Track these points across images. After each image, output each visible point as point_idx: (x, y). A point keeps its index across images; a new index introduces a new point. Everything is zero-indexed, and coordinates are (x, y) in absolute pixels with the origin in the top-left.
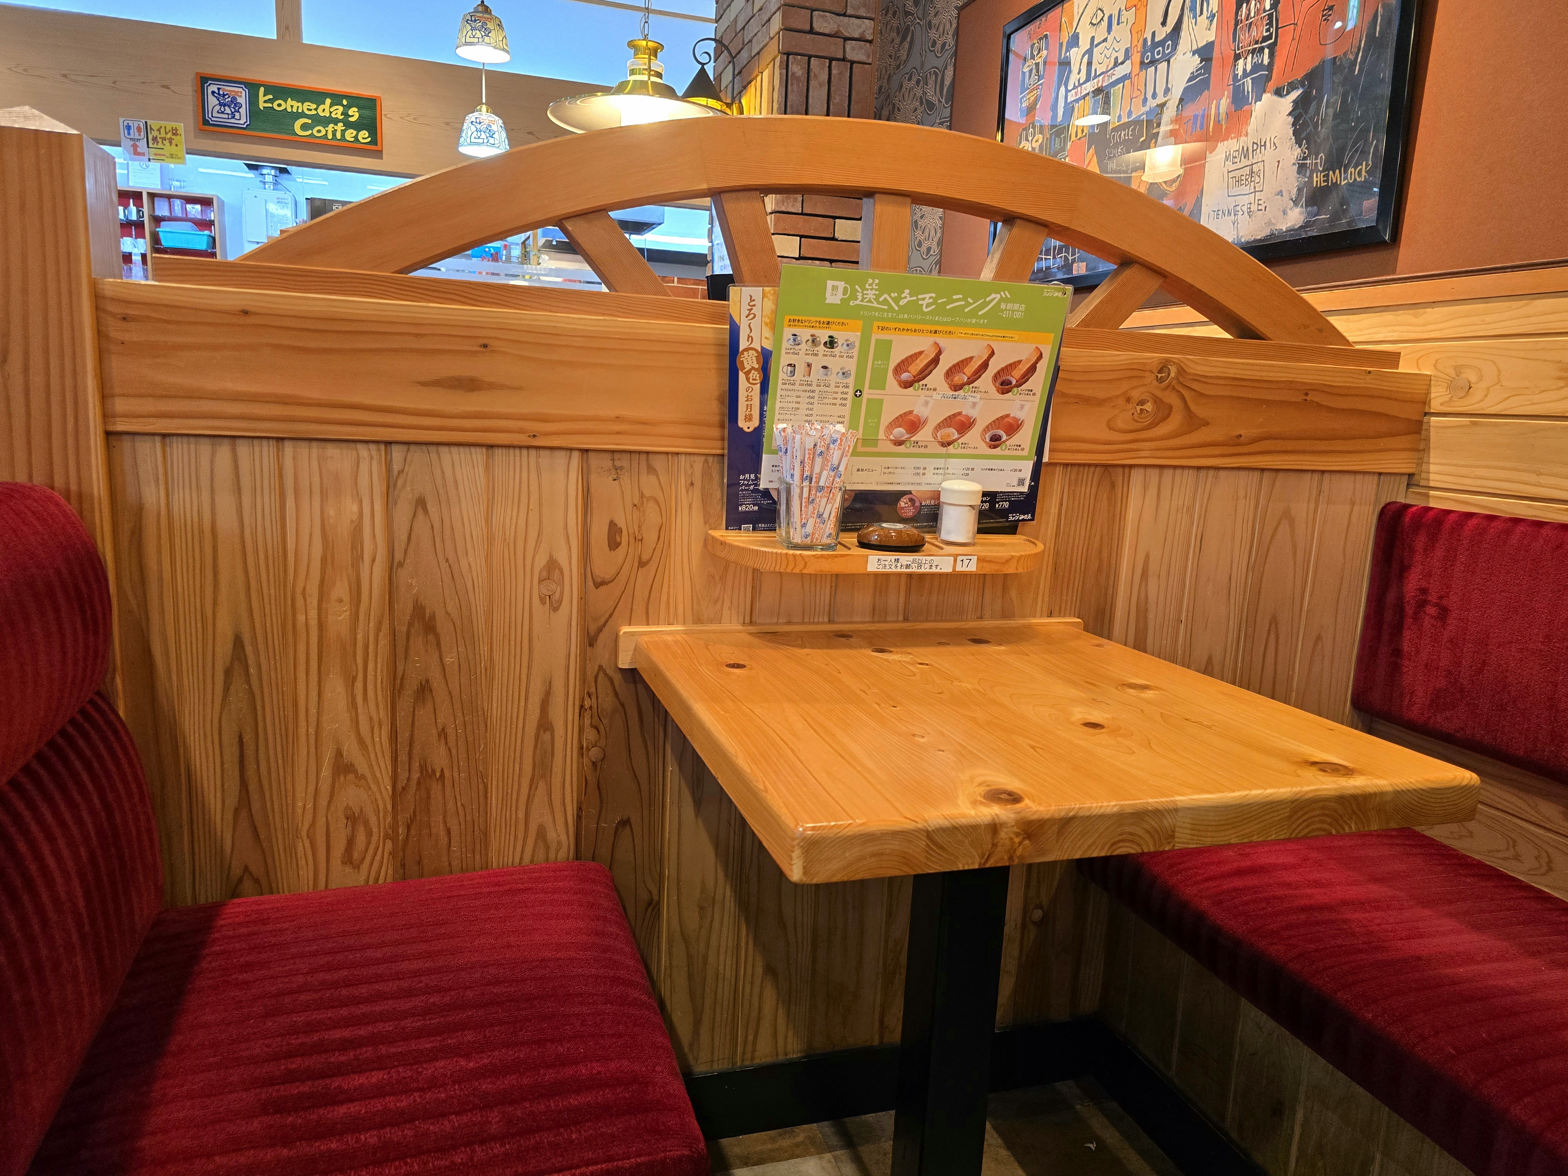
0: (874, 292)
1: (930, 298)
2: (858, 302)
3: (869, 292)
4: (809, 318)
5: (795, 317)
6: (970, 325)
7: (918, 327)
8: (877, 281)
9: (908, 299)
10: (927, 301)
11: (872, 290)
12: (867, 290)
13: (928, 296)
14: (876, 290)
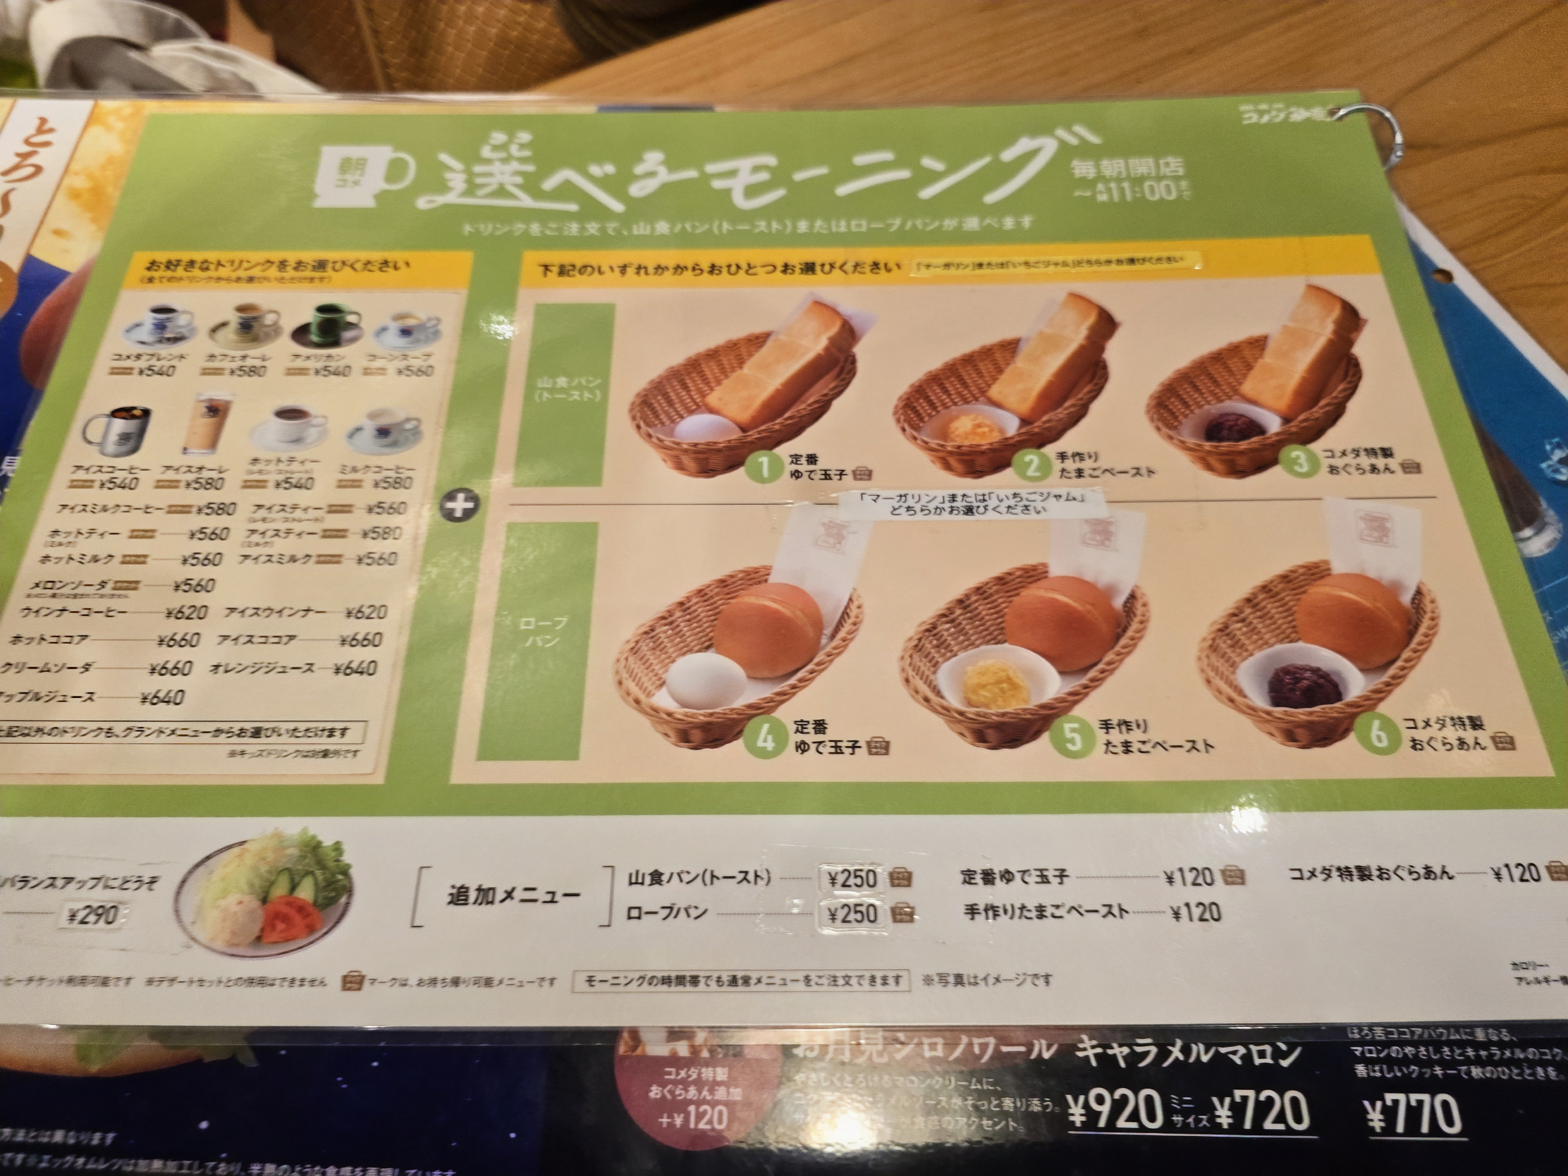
0: (515, 165)
1: (756, 169)
2: (451, 198)
3: (496, 167)
4: (237, 255)
5: (174, 256)
6: (961, 238)
7: (722, 256)
8: (525, 137)
9: (664, 176)
10: (745, 178)
11: (505, 161)
12: (489, 161)
13: (745, 164)
14: (522, 160)
